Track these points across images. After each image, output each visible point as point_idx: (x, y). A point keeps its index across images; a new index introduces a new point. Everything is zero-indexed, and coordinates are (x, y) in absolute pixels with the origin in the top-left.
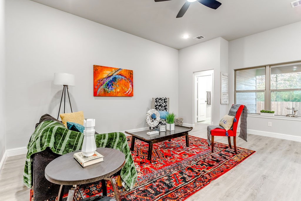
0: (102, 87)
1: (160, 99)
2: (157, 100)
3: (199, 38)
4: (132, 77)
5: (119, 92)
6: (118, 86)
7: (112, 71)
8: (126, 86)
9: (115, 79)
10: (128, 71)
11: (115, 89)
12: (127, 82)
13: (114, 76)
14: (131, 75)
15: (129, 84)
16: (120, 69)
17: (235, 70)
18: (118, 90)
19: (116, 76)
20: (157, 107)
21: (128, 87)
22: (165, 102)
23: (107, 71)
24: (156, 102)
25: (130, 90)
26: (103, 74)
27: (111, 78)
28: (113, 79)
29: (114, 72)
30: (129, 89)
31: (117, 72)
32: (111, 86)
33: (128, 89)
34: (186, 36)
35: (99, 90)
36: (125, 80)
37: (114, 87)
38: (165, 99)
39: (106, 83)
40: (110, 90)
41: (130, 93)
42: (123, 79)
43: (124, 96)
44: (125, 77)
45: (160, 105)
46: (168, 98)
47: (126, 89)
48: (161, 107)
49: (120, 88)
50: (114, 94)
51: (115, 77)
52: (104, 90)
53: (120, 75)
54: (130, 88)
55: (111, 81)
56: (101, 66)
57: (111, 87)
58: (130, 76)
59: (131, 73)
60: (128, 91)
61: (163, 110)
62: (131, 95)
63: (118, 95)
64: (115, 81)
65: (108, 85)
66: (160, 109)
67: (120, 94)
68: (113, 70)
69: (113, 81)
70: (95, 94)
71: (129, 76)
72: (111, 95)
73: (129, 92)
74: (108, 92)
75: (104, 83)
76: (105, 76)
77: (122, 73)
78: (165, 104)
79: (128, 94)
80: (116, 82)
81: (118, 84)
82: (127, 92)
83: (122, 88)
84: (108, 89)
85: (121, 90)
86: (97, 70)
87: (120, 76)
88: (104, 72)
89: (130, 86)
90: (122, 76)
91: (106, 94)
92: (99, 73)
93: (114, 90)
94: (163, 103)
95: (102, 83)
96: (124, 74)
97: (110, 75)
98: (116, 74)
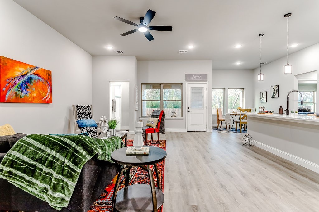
0: (12, 89)
1: (82, 106)
2: (79, 107)
3: (119, 52)
4: (51, 80)
5: (36, 97)
6: (34, 90)
7: (27, 69)
8: (44, 90)
9: (30, 79)
11: (31, 93)
12: (45, 85)
13: (29, 75)
14: (50, 77)
15: (48, 88)
16: (36, 67)
17: (142, 84)
18: (35, 95)
19: (33, 76)
20: (80, 115)
21: (46, 92)
22: (88, 109)
23: (20, 67)
24: (78, 109)
25: (48, 96)
26: (15, 71)
27: (25, 78)
28: (28, 79)
29: (29, 71)
30: (47, 95)
31: (32, 71)
32: (25, 88)
33: (46, 93)
34: (110, 48)
35: (8, 94)
36: (43, 82)
37: (29, 91)
38: (88, 107)
39: (18, 83)
40: (24, 95)
41: (48, 98)
42: (41, 81)
43: (41, 102)
44: (43, 78)
45: (83, 113)
46: (91, 106)
47: (44, 93)
48: (85, 115)
49: (37, 92)
50: (29, 100)
51: (30, 77)
52: (16, 94)
53: (37, 75)
54: (48, 93)
55: (25, 83)
56: (12, 60)
57: (26, 91)
59: (50, 74)
60: (47, 96)
61: (87, 118)
62: (49, 102)
63: (33, 102)
64: (31, 82)
65: (21, 86)
66: (83, 117)
67: (36, 100)
68: (28, 67)
69: (28, 82)
70: (3, 100)
71: (47, 77)
72: (26, 101)
73: (47, 98)
74: (21, 97)
75: (15, 84)
76: (17, 74)
77: (39, 72)
78: (89, 111)
79: (47, 100)
80: (32, 84)
81: (34, 86)
82: (45, 98)
83: (39, 92)
84: (21, 93)
85: (38, 95)
86: (6, 64)
87: (37, 77)
88: (16, 68)
89: (49, 90)
90: (39, 76)
92: (9, 69)
93: (29, 95)
94: (86, 111)
95: (13, 84)
96: (41, 75)
97: (24, 73)
98: (31, 73)
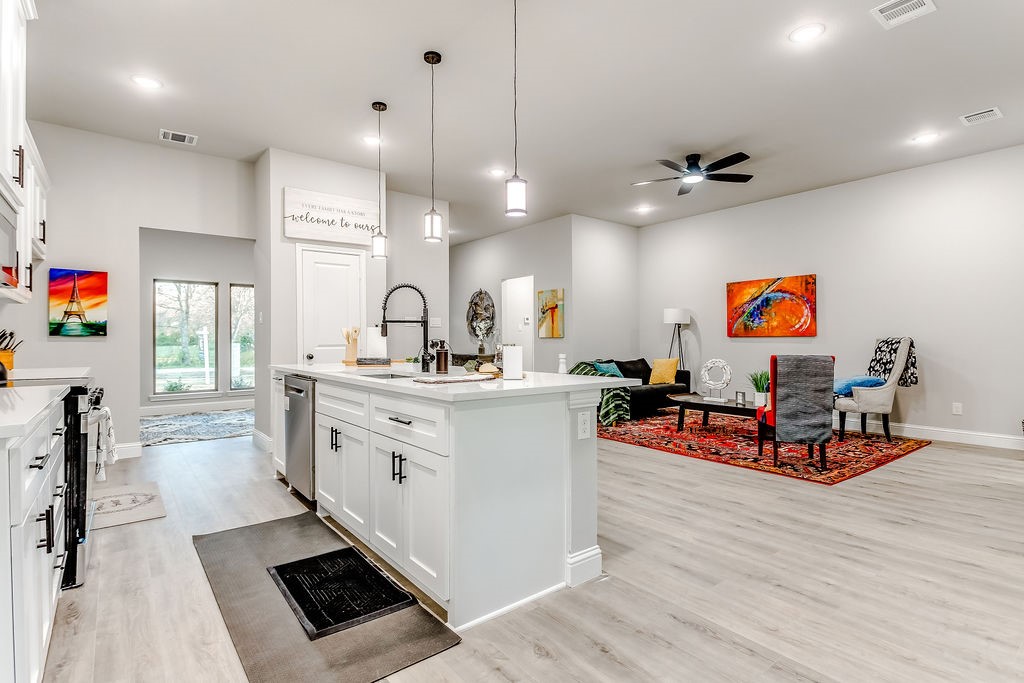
0: (740, 320)
2: (880, 345)
4: (814, 290)
5: (777, 327)
6: (774, 316)
7: (761, 287)
8: (795, 313)
9: (767, 301)
10: (800, 279)
11: (768, 322)
12: (798, 304)
13: (765, 295)
14: (809, 286)
15: (804, 308)
16: (779, 279)
18: (775, 324)
19: (770, 295)
21: (800, 315)
23: (750, 288)
24: (877, 349)
25: (805, 322)
26: (743, 295)
27: (759, 302)
28: (762, 301)
29: (764, 288)
30: (803, 320)
31: (771, 287)
32: (758, 316)
33: (800, 319)
35: (736, 325)
36: (792, 300)
37: (765, 318)
39: (748, 311)
40: (756, 325)
41: (805, 327)
42: (787, 299)
43: (789, 335)
44: (792, 294)
47: (793, 319)
49: (779, 319)
50: (765, 333)
51: (767, 298)
52: (745, 325)
53: (780, 291)
54: (805, 318)
55: (759, 307)
57: (760, 319)
58: (807, 289)
59: (810, 280)
60: (801, 324)
62: (808, 333)
63: (773, 335)
64: (768, 304)
65: (752, 315)
67: (778, 332)
68: (764, 284)
69: (763, 306)
70: (730, 334)
71: (804, 289)
72: (760, 334)
73: (801, 326)
74: (752, 329)
75: (744, 312)
76: (747, 298)
77: (785, 285)
79: (801, 330)
80: (769, 308)
81: (774, 310)
82: (797, 326)
83: (784, 318)
84: (752, 323)
85: (781, 323)
86: (733, 290)
87: (780, 294)
88: (745, 292)
89: (806, 312)
90: (783, 292)
91: (748, 332)
92: (737, 295)
93: (764, 325)
95: (741, 312)
96: (788, 288)
97: (756, 295)
98: (768, 291)
